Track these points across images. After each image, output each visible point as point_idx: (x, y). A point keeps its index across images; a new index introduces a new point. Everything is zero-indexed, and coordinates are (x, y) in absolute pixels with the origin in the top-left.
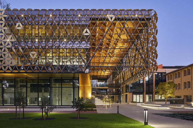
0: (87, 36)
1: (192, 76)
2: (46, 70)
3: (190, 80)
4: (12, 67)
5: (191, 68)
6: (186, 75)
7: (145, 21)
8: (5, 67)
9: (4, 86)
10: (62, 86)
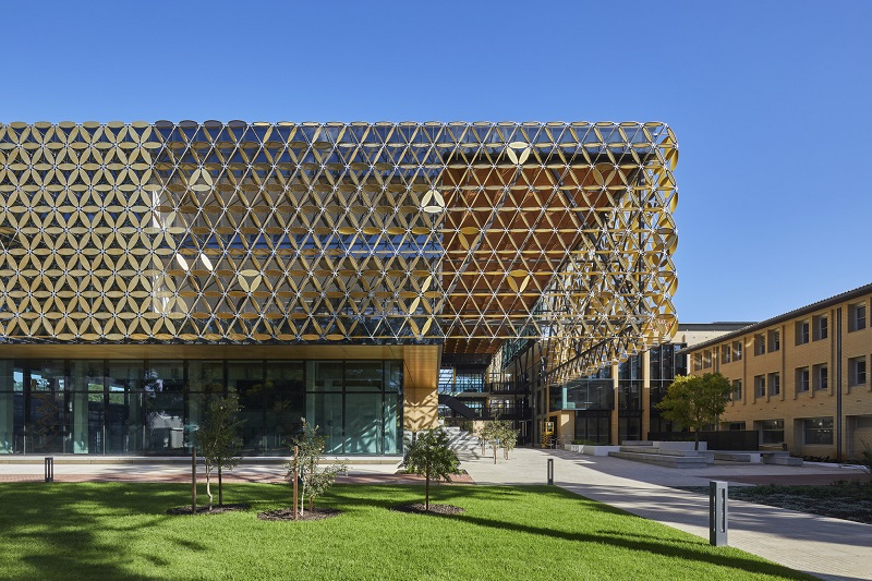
0: (434, 217)
1: (786, 354)
2: (293, 333)
3: (777, 368)
4: (176, 323)
5: (784, 327)
6: (763, 352)
7: (635, 163)
8: (152, 323)
9: (147, 388)
10: (344, 389)
